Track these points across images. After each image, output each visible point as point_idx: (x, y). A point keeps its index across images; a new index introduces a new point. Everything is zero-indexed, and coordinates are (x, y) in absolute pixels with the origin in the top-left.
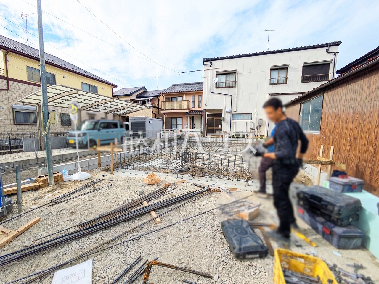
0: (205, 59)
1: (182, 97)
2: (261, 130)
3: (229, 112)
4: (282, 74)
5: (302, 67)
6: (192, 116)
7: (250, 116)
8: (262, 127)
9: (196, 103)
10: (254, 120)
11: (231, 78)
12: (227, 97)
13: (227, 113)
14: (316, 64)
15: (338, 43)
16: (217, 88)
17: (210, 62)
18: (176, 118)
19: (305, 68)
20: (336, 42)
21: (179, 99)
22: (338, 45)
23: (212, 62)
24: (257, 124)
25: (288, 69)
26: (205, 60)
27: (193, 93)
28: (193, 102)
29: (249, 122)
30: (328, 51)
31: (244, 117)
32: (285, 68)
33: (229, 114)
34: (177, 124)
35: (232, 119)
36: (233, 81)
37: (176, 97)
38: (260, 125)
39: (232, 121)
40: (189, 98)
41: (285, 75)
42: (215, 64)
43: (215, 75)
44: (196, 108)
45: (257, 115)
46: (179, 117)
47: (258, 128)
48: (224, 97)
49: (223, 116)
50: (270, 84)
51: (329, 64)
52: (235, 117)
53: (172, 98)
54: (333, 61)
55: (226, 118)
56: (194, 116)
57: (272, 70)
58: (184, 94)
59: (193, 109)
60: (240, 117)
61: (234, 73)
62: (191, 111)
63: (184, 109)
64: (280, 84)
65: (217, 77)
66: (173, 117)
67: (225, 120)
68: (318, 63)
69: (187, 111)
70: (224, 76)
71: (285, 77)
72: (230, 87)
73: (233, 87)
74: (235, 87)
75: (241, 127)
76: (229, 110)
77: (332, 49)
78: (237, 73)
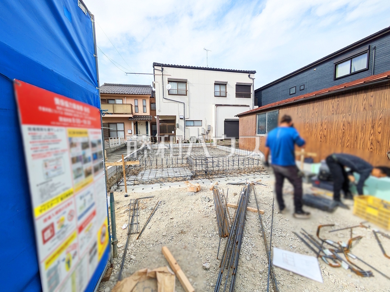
0: (155, 63)
1: (122, 100)
2: (209, 135)
3: (183, 119)
4: (223, 88)
5: (235, 85)
6: (136, 122)
7: (200, 122)
8: (210, 132)
9: (141, 108)
10: (204, 126)
11: (182, 87)
12: (180, 104)
13: (181, 120)
14: (244, 84)
15: (254, 72)
16: (169, 94)
17: (161, 67)
18: (116, 123)
19: (237, 86)
20: (253, 71)
21: (118, 101)
22: (254, 73)
23: (163, 67)
24: (207, 130)
25: (227, 85)
26: (155, 65)
27: (136, 97)
28: (137, 106)
29: (200, 128)
30: (249, 76)
31: (196, 123)
32: (225, 84)
33: (183, 121)
34: (117, 131)
35: (186, 126)
36: (184, 89)
37: (114, 100)
38: (209, 131)
39: (186, 127)
40: (131, 101)
41: (225, 90)
42: (166, 70)
43: (167, 82)
44: (141, 113)
45: (206, 122)
46: (120, 122)
47: (207, 133)
48: (177, 104)
49: (177, 122)
50: (215, 96)
51: (251, 86)
52: (188, 123)
53: (108, 100)
54: (253, 84)
55: (180, 124)
56: (138, 121)
57: (215, 84)
58: (124, 97)
59: (137, 114)
60: (192, 124)
61: (185, 82)
62: (135, 117)
63: (126, 114)
64: (222, 97)
65: (168, 84)
66: (111, 122)
67: (179, 126)
68: (245, 84)
69: (131, 116)
70: (176, 84)
71: (225, 91)
72: (182, 95)
73: (184, 95)
74: (186, 95)
75: (193, 132)
76: (182, 117)
77: (252, 75)
78: (187, 83)
